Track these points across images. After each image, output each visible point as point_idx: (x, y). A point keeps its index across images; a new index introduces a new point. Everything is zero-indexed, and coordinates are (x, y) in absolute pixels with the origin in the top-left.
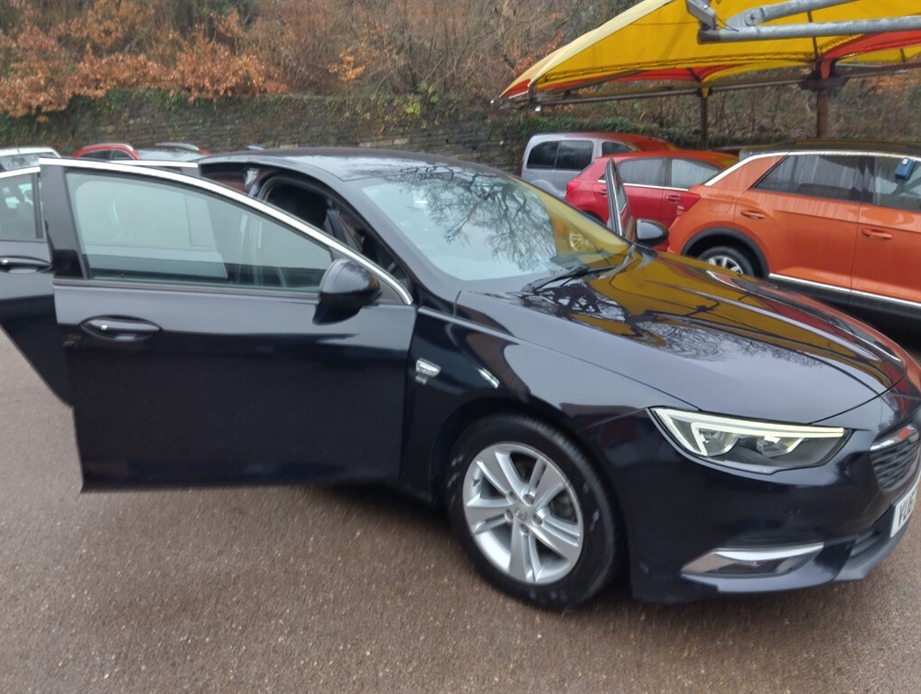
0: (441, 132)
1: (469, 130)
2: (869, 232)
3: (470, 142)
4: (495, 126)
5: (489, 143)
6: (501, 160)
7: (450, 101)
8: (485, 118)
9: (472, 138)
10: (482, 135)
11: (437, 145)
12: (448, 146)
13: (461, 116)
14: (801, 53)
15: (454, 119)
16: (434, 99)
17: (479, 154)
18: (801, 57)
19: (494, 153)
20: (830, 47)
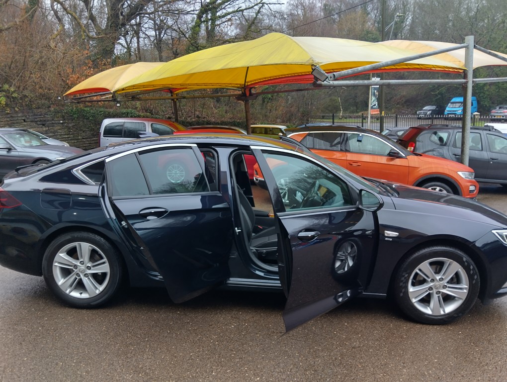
0: (20, 115)
1: (39, 114)
2: (352, 163)
3: (41, 121)
4: (56, 112)
5: (53, 122)
6: (62, 132)
7: (26, 96)
8: (50, 107)
9: (42, 119)
10: (48, 117)
11: (17, 123)
12: (25, 123)
13: (34, 106)
14: (239, 84)
15: (29, 107)
16: (15, 95)
17: (47, 128)
18: (239, 86)
19: (57, 128)
20: (252, 83)
